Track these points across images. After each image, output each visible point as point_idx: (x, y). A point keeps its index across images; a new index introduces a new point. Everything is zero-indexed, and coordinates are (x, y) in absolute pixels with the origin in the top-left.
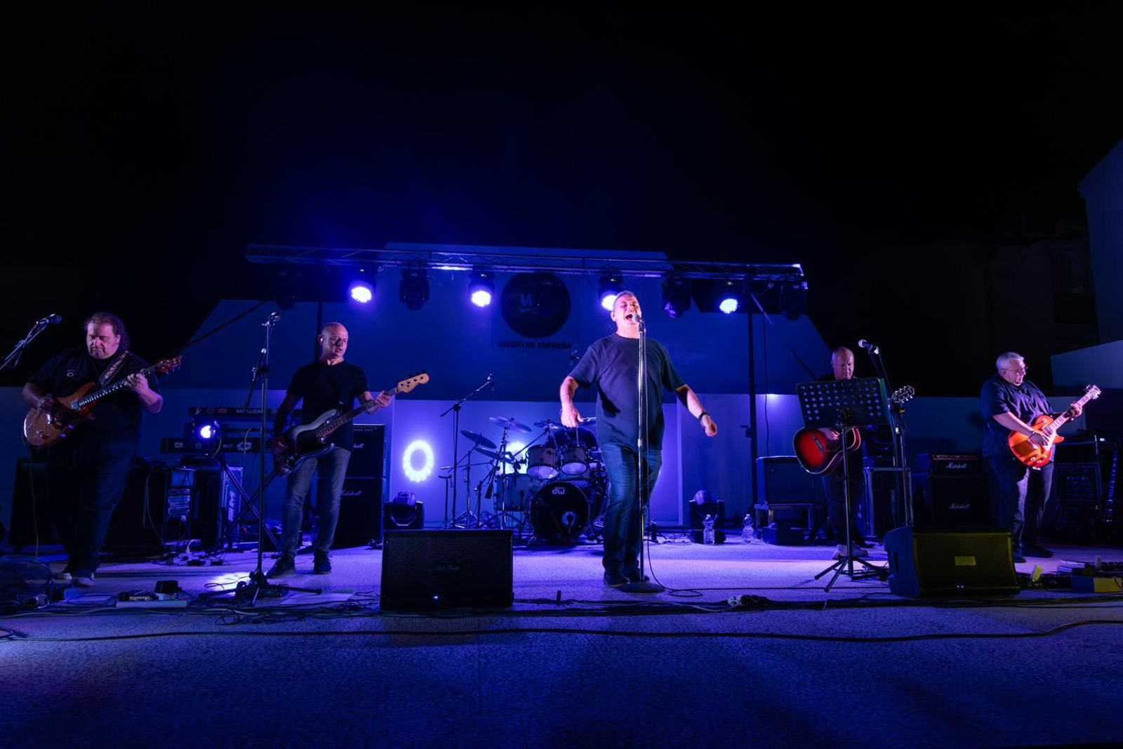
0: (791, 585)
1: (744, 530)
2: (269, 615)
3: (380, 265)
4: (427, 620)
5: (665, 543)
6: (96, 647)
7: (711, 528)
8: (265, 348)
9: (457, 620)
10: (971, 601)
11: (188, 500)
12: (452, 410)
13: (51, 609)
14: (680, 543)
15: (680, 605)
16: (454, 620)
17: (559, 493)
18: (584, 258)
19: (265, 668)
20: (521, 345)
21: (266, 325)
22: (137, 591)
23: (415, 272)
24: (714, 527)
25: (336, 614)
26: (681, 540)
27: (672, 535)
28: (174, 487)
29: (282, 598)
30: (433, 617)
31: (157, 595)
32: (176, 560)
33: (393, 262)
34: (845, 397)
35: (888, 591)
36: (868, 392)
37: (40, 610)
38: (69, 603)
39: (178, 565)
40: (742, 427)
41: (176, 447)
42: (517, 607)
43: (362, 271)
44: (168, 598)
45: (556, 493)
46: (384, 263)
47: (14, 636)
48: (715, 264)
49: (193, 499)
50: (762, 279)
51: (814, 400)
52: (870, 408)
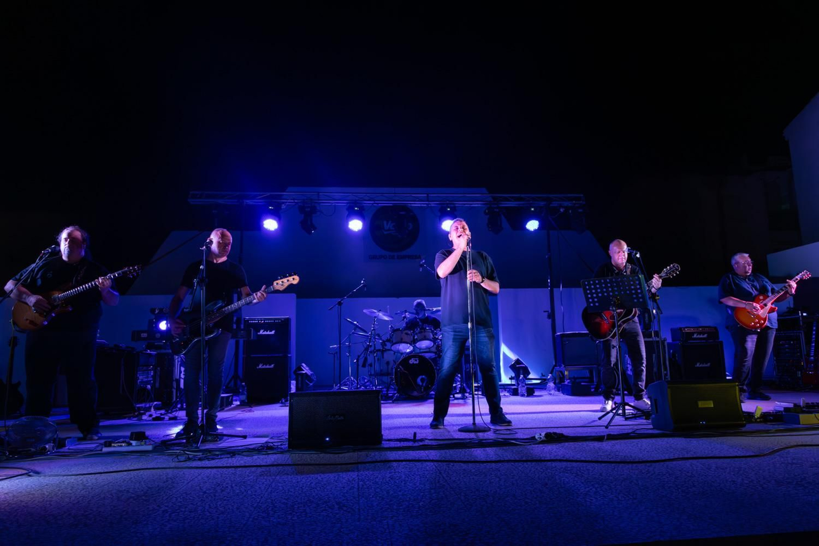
0: (581, 425)
2: (210, 455)
3: (283, 204)
4: (322, 455)
6: (89, 480)
9: (343, 455)
10: (711, 433)
11: (152, 374)
12: (337, 306)
13: (57, 454)
15: (502, 440)
16: (340, 455)
17: (414, 363)
18: (428, 194)
19: (207, 492)
20: (385, 257)
22: (117, 440)
23: (308, 207)
25: (257, 452)
28: (141, 365)
29: (219, 442)
30: (326, 453)
31: (131, 442)
32: (144, 417)
33: (293, 201)
34: (616, 289)
35: (651, 427)
36: (632, 285)
37: (48, 455)
38: (69, 449)
39: (146, 420)
40: (545, 312)
41: (142, 336)
42: (385, 444)
43: (270, 208)
44: (139, 444)
45: (411, 363)
46: (286, 202)
47: (31, 474)
48: (522, 196)
49: (155, 373)
50: (556, 205)
51: (594, 291)
52: (634, 296)
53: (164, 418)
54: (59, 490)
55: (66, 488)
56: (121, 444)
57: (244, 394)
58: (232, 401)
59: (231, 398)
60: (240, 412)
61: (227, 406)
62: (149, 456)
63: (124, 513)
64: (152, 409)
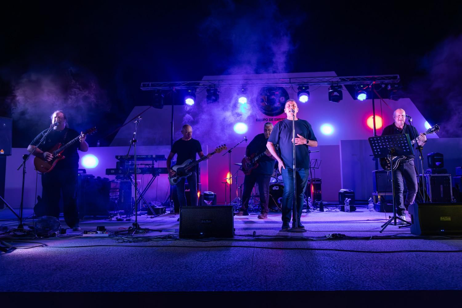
0: (368, 230)
1: (369, 205)
2: (136, 240)
3: (198, 88)
4: (195, 242)
5: (327, 211)
6: (70, 250)
7: (348, 204)
8: (135, 132)
9: (207, 242)
10: (446, 237)
11: (118, 194)
12: (228, 153)
13: (61, 237)
14: (334, 211)
15: (306, 238)
16: (206, 243)
17: (276, 189)
18: (290, 79)
19: (124, 258)
20: (267, 120)
21: (135, 122)
22: (92, 230)
23: (213, 90)
24: (349, 204)
25: (161, 239)
26: (335, 210)
27: (332, 208)
28: (112, 189)
29: (146, 234)
30: (198, 241)
31: (98, 232)
32: (113, 219)
33: (203, 86)
34: (391, 143)
35: (410, 232)
36: (402, 140)
37: (56, 237)
38: (67, 235)
39: (114, 221)
40: (370, 156)
41: (112, 172)
42: (236, 238)
43: (189, 91)
44: (101, 233)
45: (274, 189)
46: (199, 87)
47: (44, 246)
48: (355, 77)
49: (121, 193)
50: (380, 83)
51: (377, 144)
52: (404, 148)
53: (123, 220)
54: (54, 254)
55: (58, 253)
56: (94, 233)
57: (173, 207)
58: (165, 211)
59: (164, 209)
60: (168, 217)
61: (162, 213)
62: (105, 239)
63: (80, 265)
64: (118, 215)
